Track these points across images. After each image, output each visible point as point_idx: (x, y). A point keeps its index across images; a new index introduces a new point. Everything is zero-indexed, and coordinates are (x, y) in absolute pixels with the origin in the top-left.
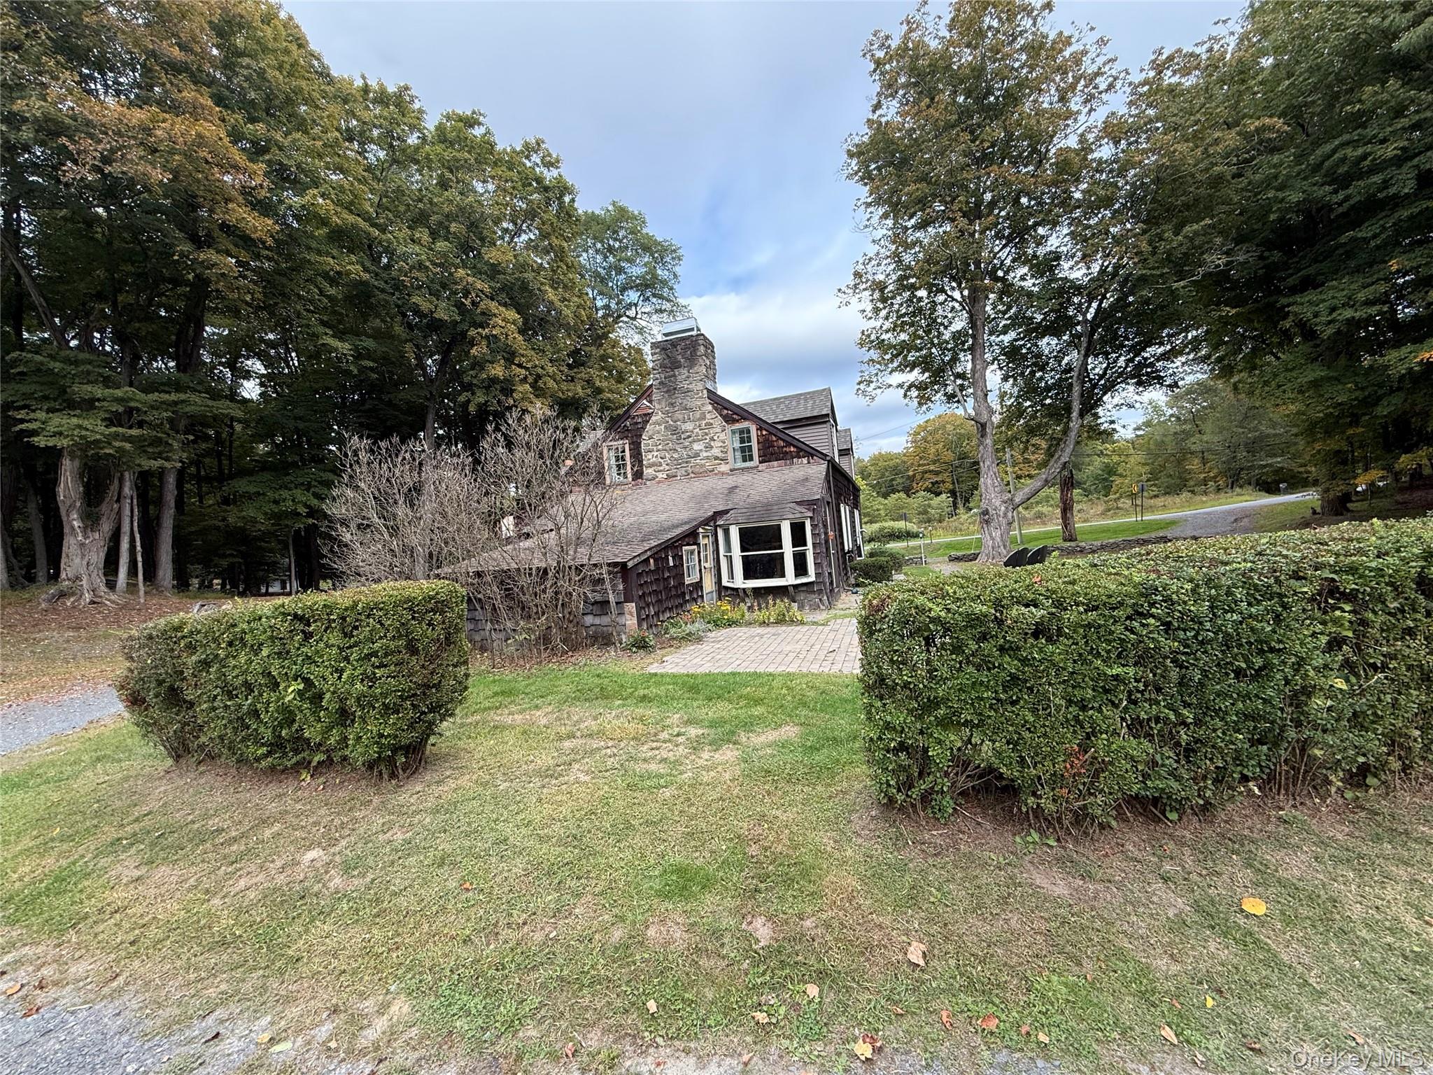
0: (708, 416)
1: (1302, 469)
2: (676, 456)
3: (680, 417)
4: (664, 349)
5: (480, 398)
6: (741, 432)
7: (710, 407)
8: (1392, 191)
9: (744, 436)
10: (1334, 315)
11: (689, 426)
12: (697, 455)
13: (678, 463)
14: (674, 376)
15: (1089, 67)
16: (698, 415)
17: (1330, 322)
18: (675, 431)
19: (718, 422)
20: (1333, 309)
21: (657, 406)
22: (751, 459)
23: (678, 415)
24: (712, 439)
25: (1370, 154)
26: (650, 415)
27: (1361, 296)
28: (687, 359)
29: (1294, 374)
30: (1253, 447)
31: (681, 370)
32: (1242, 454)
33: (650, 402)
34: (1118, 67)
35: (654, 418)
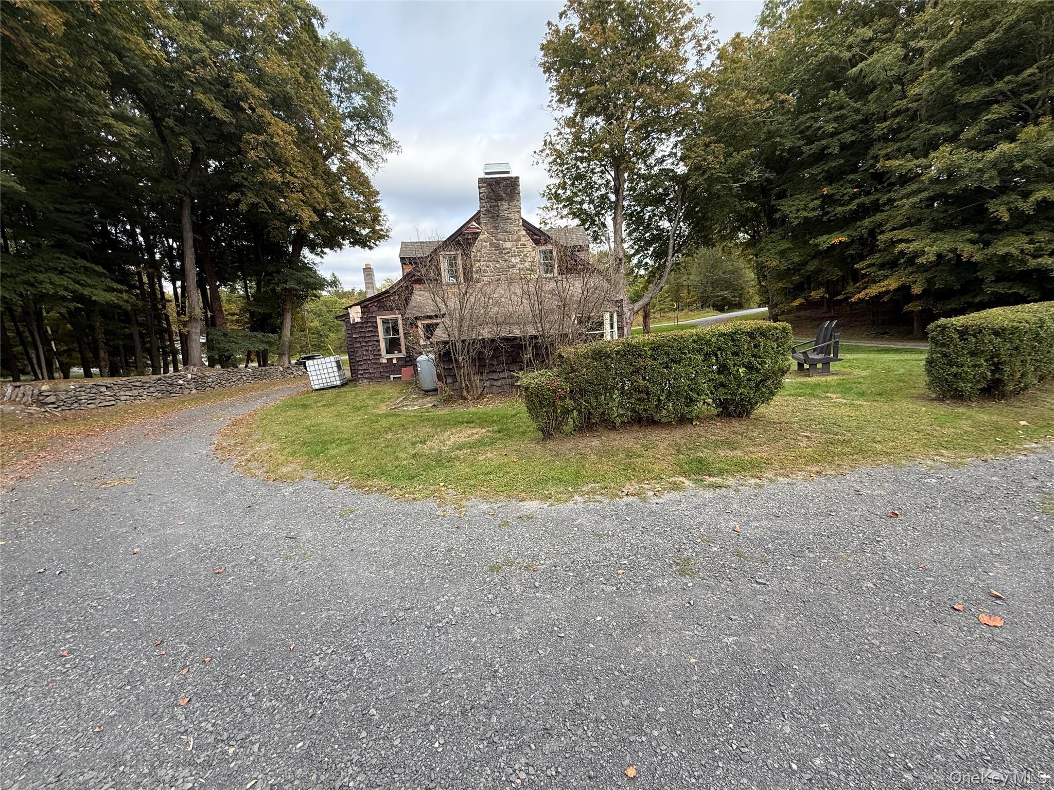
0: (523, 239)
1: (733, 299)
2: (498, 266)
3: (502, 237)
4: (490, 185)
5: (252, 198)
6: (544, 252)
7: (524, 233)
8: (830, 150)
9: (547, 255)
10: (799, 214)
11: (508, 245)
12: (514, 266)
13: (499, 271)
14: (497, 206)
15: (699, 30)
16: (515, 237)
17: (796, 218)
18: (498, 247)
19: (530, 244)
20: (798, 210)
21: (484, 228)
22: (552, 271)
23: (500, 236)
24: (525, 255)
25: (823, 127)
26: (478, 234)
27: (811, 205)
28: (507, 194)
29: (775, 244)
30: (715, 284)
31: (503, 203)
32: (710, 289)
33: (479, 224)
34: (716, 36)
35: (481, 237)
